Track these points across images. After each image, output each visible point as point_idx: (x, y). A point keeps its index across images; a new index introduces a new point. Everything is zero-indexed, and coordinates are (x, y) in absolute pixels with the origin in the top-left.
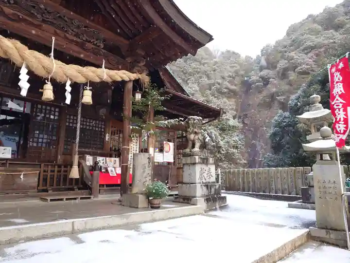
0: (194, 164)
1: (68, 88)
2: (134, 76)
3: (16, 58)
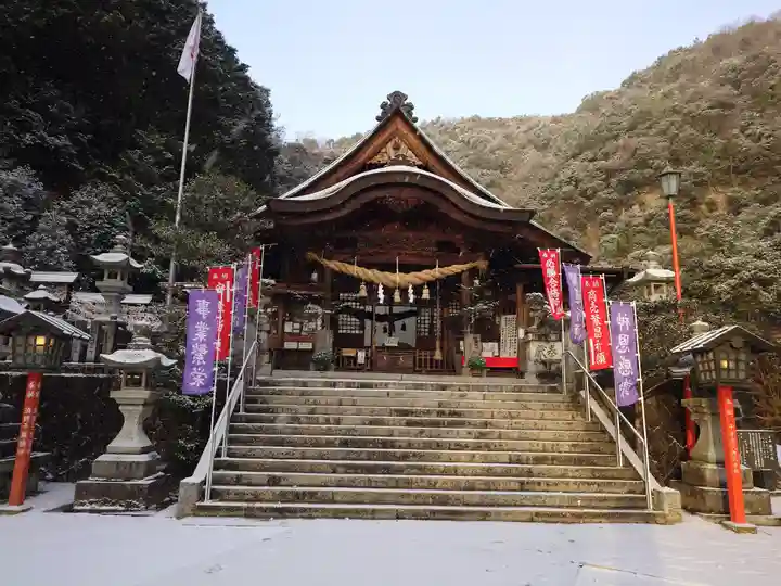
2: (464, 267)
3: (375, 280)
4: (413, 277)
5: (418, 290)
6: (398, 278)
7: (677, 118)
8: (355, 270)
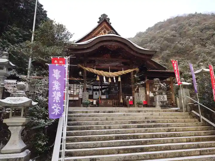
0: (156, 95)
1: (114, 78)
2: (132, 70)
3: (102, 74)
4: (115, 74)
5: (117, 78)
6: (110, 74)
7: (162, 39)
8: (95, 71)
